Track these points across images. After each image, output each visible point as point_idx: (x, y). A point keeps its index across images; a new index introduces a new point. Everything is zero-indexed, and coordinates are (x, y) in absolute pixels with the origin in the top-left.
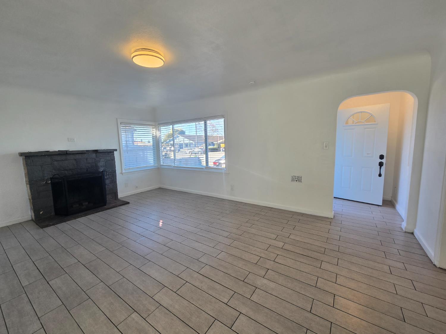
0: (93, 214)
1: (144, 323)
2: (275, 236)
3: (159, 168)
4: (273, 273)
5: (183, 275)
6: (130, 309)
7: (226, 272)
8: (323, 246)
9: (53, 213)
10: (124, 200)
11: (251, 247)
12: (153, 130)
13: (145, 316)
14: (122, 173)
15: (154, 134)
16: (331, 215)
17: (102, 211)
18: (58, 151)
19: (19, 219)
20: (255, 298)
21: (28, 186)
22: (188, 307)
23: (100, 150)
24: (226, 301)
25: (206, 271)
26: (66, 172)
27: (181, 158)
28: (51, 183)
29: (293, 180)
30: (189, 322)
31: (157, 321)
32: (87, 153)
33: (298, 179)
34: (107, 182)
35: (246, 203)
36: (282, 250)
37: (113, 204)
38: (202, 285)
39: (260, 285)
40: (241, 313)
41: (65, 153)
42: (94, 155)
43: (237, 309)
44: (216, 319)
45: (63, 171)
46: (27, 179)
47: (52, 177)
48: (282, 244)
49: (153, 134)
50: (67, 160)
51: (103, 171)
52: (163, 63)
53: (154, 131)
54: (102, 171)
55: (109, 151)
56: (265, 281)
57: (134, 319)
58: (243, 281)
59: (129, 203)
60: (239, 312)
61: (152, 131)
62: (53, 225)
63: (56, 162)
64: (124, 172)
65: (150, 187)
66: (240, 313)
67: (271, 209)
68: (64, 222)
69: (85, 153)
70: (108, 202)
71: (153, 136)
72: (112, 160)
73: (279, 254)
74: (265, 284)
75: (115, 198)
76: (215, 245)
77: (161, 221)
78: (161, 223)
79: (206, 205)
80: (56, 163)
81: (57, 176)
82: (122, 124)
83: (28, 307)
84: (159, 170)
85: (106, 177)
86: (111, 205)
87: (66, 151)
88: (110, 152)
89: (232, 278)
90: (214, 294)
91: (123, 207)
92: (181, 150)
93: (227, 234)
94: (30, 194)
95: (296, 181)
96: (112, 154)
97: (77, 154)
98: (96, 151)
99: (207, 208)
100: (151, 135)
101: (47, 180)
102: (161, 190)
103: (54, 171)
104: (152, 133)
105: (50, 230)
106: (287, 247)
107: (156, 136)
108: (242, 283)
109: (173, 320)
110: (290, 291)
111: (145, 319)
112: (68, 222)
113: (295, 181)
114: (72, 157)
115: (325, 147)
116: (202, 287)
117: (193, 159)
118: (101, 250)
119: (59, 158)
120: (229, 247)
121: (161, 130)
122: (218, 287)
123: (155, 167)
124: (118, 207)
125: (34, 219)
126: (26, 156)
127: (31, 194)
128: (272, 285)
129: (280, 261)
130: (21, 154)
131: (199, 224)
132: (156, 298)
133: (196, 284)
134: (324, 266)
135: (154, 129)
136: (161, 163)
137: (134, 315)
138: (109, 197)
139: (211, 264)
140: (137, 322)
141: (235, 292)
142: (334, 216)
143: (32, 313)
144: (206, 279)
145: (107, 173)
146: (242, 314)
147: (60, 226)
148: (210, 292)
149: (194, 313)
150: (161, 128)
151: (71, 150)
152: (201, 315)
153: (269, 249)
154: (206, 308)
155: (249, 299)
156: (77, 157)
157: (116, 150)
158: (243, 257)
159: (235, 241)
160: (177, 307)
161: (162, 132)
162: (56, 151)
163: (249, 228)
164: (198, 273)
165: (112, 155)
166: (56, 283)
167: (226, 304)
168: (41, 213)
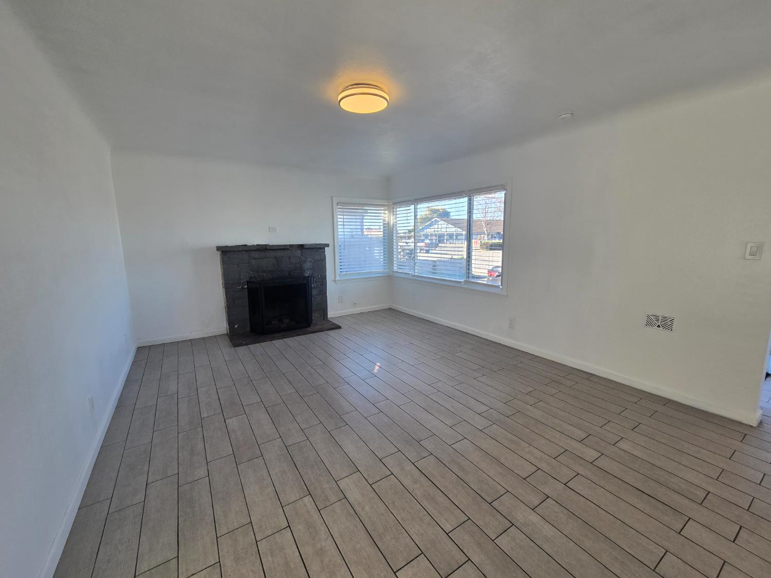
0: (293, 337)
1: (316, 515)
2: (584, 436)
3: (389, 276)
4: (557, 508)
5: (389, 461)
6: (304, 489)
7: (464, 477)
8: (704, 485)
9: (248, 329)
10: (335, 322)
11: (524, 444)
12: (384, 213)
13: (321, 506)
14: (335, 281)
15: (387, 219)
16: (751, 418)
17: (304, 334)
18: (257, 245)
19: (215, 330)
20: (503, 542)
21: (224, 289)
22: (383, 515)
23: (306, 244)
24: (448, 528)
25: (428, 464)
26: (265, 274)
27: (436, 259)
28: (247, 288)
29: (649, 323)
30: (380, 540)
31: (334, 521)
32: (291, 249)
33: (665, 324)
34: (314, 292)
35: (537, 356)
36: (590, 466)
37: (320, 327)
38: (415, 486)
39: (521, 521)
40: (469, 559)
41: (263, 249)
42: (299, 252)
43: (465, 551)
44: (423, 553)
45: (262, 272)
46: (223, 281)
47: (248, 280)
48: (597, 455)
49: (384, 221)
50: (265, 258)
51: (308, 277)
52: (386, 104)
53: (385, 215)
54: (307, 275)
55: (318, 247)
56: (533, 518)
57: (305, 505)
58: (490, 504)
59: (340, 327)
60: (467, 557)
61: (383, 215)
62: (247, 344)
63: (253, 260)
64: (338, 278)
65: (375, 306)
66: (467, 559)
67: (590, 376)
68: (257, 343)
69: (288, 249)
70: (313, 321)
71: (384, 224)
72: (322, 260)
73: (581, 472)
74: (533, 524)
75: (324, 317)
76: (455, 423)
77: (378, 364)
78: (377, 368)
79: (458, 348)
80: (253, 262)
81: (253, 279)
82: (339, 204)
83: (200, 446)
84: (390, 280)
85: (313, 286)
86: (317, 327)
87: (266, 245)
88: (320, 248)
89: (472, 492)
90: (430, 509)
91: (331, 333)
92: (440, 245)
93: (484, 408)
94: (225, 301)
95: (659, 326)
96: (321, 251)
97: (278, 249)
98: (301, 247)
99: (457, 355)
100: (382, 221)
101: (243, 284)
102: (392, 313)
103: (251, 272)
104: (383, 218)
105: (242, 350)
106: (604, 463)
107: (388, 223)
108: (486, 506)
109: (356, 526)
110: (585, 557)
111: (319, 511)
112: (262, 344)
113: (656, 327)
114: (272, 254)
115: (750, 255)
116: (413, 490)
117: (456, 261)
118: (289, 392)
119: (256, 255)
120: (480, 433)
121: (398, 213)
122: (441, 499)
123: (385, 273)
124: (326, 332)
125: (228, 333)
126: (222, 252)
127: (227, 301)
128: (548, 530)
129: (579, 489)
130: (218, 248)
131: (437, 381)
132: (342, 484)
133: (405, 483)
134: (692, 530)
135: (387, 212)
136: (395, 268)
137: (307, 500)
138: (315, 316)
139: (439, 456)
140: (308, 512)
141: (469, 519)
142: (761, 423)
143: (203, 454)
144: (423, 479)
145: (315, 280)
146: (472, 561)
147: (252, 347)
148: (425, 503)
149: (390, 528)
150: (398, 209)
151: (271, 244)
152: (400, 536)
153: (560, 458)
154: (411, 528)
155: (493, 541)
156: (279, 254)
157: (328, 245)
158: (503, 460)
159: (494, 426)
160: (367, 508)
161: (398, 216)
162: (254, 245)
163: (529, 407)
164: (413, 464)
165: (323, 252)
166: (233, 423)
167: (447, 534)
168: (236, 327)
